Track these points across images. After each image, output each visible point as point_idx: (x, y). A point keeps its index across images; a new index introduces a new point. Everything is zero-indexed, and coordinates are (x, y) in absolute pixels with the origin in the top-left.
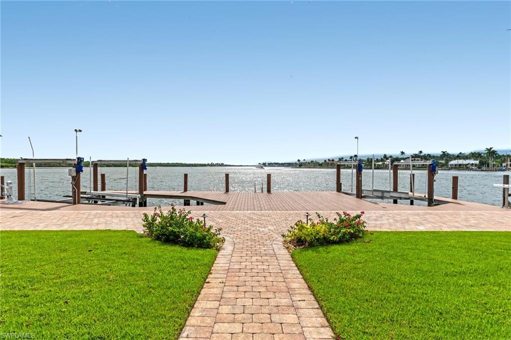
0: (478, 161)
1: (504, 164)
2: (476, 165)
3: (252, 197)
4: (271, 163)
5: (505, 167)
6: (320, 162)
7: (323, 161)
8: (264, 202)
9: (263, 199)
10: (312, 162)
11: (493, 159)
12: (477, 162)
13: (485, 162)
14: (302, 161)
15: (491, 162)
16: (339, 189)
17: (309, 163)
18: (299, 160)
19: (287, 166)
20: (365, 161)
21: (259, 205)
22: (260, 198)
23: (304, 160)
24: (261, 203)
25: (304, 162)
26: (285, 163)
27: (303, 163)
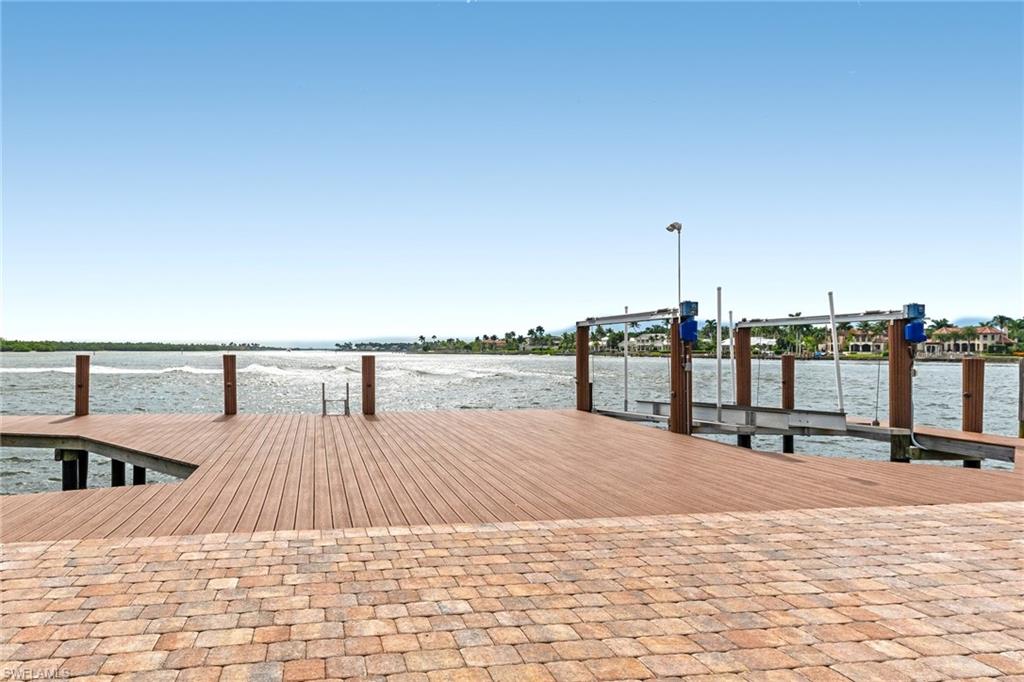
0: (774, 340)
1: (821, 346)
2: (770, 347)
3: (311, 433)
4: (362, 344)
5: (823, 351)
6: (468, 342)
7: (474, 340)
8: (356, 458)
9: (352, 444)
10: (450, 340)
11: (802, 336)
12: (773, 342)
13: (788, 343)
14: (429, 339)
15: (800, 342)
16: (585, 402)
17: (443, 343)
18: (422, 338)
19: (397, 351)
20: (559, 339)
21: (335, 481)
22: (340, 439)
23: (434, 337)
24: (346, 465)
25: (433, 341)
26: (392, 344)
27: (432, 343)
